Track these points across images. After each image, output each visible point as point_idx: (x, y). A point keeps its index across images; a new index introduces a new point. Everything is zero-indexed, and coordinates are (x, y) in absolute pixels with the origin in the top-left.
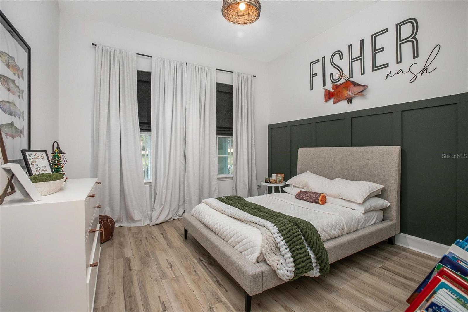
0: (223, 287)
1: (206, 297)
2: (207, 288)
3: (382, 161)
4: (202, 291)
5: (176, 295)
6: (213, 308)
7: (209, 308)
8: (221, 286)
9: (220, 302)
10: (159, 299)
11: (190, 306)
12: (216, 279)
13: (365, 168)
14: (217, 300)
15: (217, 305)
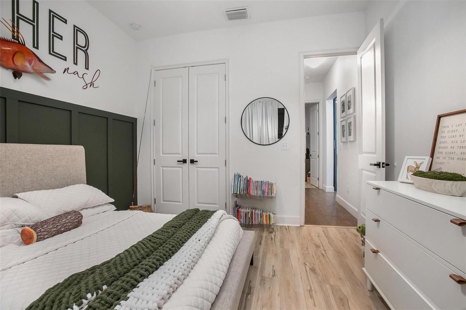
0: (249, 286)
1: (271, 285)
2: (264, 293)
3: (74, 161)
4: (271, 291)
5: (297, 299)
6: (272, 276)
7: (274, 277)
8: (251, 287)
9: (264, 277)
10: (315, 303)
11: (288, 285)
12: (247, 296)
13: (56, 171)
14: (264, 278)
15: (267, 276)
